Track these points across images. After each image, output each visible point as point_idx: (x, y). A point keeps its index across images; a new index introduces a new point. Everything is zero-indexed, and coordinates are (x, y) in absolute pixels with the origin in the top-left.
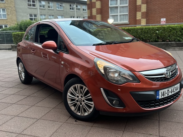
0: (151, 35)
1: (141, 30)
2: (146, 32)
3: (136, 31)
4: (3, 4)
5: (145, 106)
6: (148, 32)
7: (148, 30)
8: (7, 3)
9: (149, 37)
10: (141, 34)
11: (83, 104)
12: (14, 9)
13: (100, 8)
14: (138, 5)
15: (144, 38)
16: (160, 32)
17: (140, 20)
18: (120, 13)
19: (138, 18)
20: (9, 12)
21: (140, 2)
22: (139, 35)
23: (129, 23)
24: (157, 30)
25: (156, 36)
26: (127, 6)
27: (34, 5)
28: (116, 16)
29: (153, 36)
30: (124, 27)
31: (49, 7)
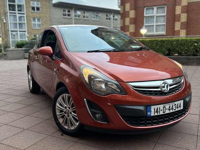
0: (188, 47)
1: (177, 42)
2: (182, 44)
3: (170, 43)
4: (38, 14)
5: (133, 123)
6: (185, 44)
7: (185, 43)
8: (42, 12)
9: (186, 50)
10: (177, 46)
11: (70, 116)
12: (49, 19)
13: (134, 18)
14: (176, 15)
15: (180, 51)
16: (199, 44)
17: (179, 31)
18: (156, 23)
19: (176, 28)
20: (43, 22)
21: (179, 11)
22: (174, 47)
23: (166, 34)
24: (196, 42)
25: (195, 49)
26: (165, 16)
27: (69, 15)
28: (151, 27)
29: (190, 49)
30: (157, 38)
31: (84, 17)
